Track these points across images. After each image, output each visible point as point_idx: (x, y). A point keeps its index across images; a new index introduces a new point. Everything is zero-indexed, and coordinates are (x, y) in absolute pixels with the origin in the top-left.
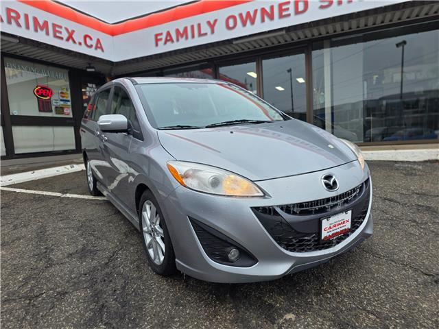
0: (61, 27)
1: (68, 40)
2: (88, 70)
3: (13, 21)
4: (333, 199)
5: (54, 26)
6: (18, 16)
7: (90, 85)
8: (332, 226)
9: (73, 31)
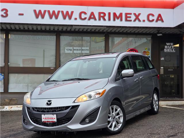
0: (131, 14)
1: (135, 21)
2: (158, 35)
3: (102, 19)
4: (48, 108)
5: (126, 14)
6: (105, 14)
7: (168, 44)
8: (46, 118)
9: (139, 14)
